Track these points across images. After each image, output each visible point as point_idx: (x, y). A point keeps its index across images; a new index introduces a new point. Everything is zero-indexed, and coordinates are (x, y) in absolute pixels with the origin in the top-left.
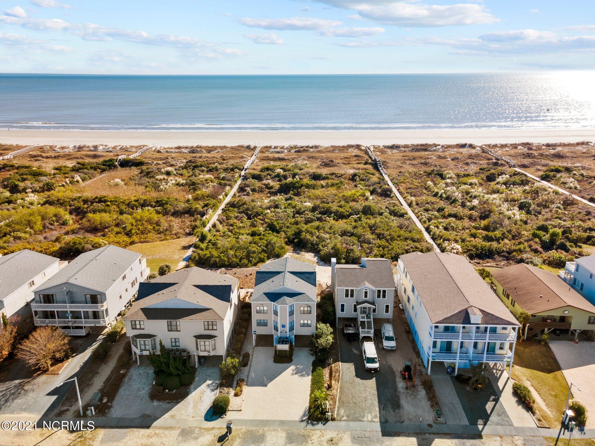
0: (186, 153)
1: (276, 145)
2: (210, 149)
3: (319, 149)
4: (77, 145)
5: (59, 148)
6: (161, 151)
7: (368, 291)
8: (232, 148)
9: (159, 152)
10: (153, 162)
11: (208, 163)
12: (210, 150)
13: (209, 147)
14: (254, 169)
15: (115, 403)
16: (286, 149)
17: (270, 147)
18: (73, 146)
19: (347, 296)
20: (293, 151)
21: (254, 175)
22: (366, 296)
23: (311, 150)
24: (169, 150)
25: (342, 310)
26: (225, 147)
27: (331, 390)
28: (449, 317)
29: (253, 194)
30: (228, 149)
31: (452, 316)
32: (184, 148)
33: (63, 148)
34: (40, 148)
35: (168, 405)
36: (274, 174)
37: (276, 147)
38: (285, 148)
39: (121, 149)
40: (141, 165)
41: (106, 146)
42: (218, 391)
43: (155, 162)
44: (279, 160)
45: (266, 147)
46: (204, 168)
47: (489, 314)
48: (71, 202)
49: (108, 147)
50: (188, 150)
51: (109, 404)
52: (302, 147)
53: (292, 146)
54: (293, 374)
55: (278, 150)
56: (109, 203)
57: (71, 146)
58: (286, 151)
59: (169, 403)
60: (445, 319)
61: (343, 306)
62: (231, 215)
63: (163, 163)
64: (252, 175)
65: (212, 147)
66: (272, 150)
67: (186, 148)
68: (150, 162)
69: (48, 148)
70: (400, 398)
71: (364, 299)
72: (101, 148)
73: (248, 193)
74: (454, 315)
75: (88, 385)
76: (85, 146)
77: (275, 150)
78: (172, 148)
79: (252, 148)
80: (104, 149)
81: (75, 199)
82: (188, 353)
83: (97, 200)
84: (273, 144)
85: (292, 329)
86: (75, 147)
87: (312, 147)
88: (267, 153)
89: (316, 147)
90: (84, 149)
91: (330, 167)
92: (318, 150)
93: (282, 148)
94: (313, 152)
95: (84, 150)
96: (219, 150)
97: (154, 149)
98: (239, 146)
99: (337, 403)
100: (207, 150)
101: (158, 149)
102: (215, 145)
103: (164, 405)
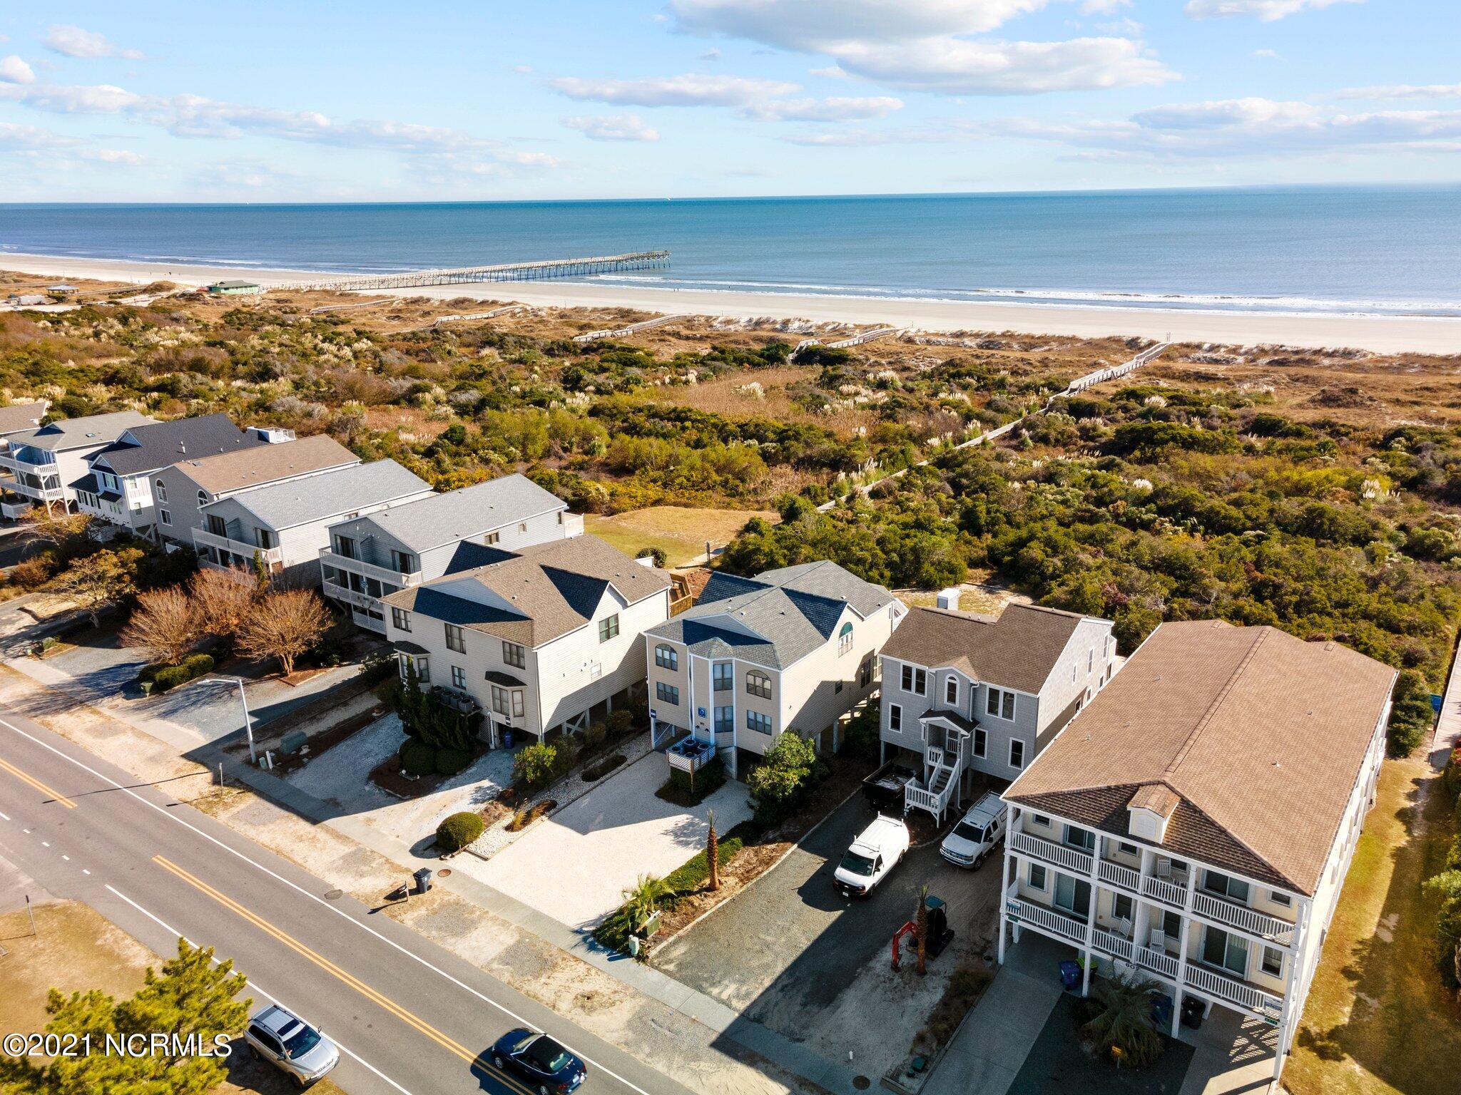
0: (971, 347)
1: (1217, 342)
2: (1032, 341)
3: (1357, 360)
4: (755, 318)
5: (721, 323)
6: (917, 339)
7: (957, 682)
8: (1090, 343)
9: (910, 341)
10: (867, 359)
11: (989, 371)
12: (1030, 343)
13: (1033, 337)
14: (1098, 393)
15: (316, 761)
16: (1246, 353)
17: (1199, 347)
18: (747, 319)
19: (907, 685)
20: (1264, 361)
21: (1078, 404)
22: (952, 698)
23: (1326, 362)
24: (934, 339)
25: (896, 724)
26: (1073, 339)
27: (705, 896)
28: (1064, 794)
29: (1035, 447)
30: (1079, 344)
31: (1079, 793)
32: (971, 335)
33: (728, 322)
34: (689, 321)
35: (383, 798)
36: (1140, 409)
37: (1214, 348)
38: (1243, 351)
39: (834, 330)
40: (840, 363)
41: (808, 321)
42: (483, 806)
43: (873, 359)
44: (1196, 379)
45: (1187, 346)
46: (971, 380)
47: (1213, 824)
48: (630, 415)
49: (809, 325)
50: (978, 340)
51: (305, 760)
52: (1297, 353)
53: (1267, 347)
54: (666, 833)
55: (1221, 354)
56: (688, 424)
57: (744, 320)
58: (1241, 359)
59: (389, 794)
60: (1048, 795)
61: (896, 711)
62: (915, 481)
63: (890, 363)
64: (1070, 405)
65: (1039, 338)
66: (1200, 354)
67: (977, 335)
68: (861, 357)
69: (702, 320)
70: (856, 983)
71: (945, 703)
72: (795, 326)
73: (1023, 443)
74: (1088, 792)
75: (314, 718)
76: (767, 321)
77: (1209, 355)
78: (943, 335)
79: (1142, 345)
80: (800, 328)
81: (640, 410)
82: (477, 707)
83: (672, 416)
84: (1208, 339)
85: (725, 726)
86: (750, 320)
87: (1331, 355)
88: (1181, 360)
89: (1347, 354)
90: (765, 326)
91: (1339, 406)
92: (1348, 362)
93: (1235, 351)
94: (1330, 367)
95: (763, 330)
96: (1054, 345)
97: (899, 334)
98: (1109, 339)
99: (689, 927)
100: (1024, 343)
101: (910, 334)
102: (1050, 333)
103: (378, 793)
